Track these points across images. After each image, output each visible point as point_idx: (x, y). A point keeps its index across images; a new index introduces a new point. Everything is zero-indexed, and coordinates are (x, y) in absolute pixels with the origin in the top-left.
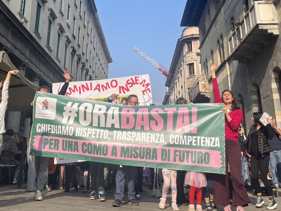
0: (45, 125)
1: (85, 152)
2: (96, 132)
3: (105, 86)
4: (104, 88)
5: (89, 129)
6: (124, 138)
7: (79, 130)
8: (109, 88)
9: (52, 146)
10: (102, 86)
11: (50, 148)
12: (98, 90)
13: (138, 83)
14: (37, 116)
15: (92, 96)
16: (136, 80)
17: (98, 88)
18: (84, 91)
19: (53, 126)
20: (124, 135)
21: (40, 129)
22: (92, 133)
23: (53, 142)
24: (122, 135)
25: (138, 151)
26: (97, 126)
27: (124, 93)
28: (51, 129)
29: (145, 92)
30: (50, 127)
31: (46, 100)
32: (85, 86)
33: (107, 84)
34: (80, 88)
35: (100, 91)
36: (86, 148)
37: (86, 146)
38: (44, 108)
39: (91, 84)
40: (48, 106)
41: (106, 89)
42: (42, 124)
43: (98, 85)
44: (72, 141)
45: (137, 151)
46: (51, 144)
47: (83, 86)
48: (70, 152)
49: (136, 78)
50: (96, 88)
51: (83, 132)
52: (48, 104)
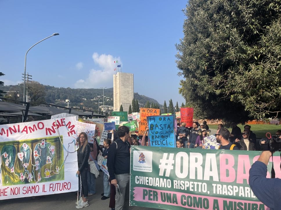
0: (142, 177)
1: (185, 205)
2: (193, 184)
3: (33, 128)
4: (31, 130)
5: (186, 182)
6: (225, 192)
7: (177, 183)
8: (36, 129)
9: (152, 197)
10: (30, 128)
11: (150, 199)
12: (26, 132)
13: (64, 125)
14: (135, 169)
15: (20, 138)
16: (62, 122)
17: (25, 129)
18: (11, 133)
19: (150, 178)
20: (225, 189)
21: (138, 181)
22: (189, 186)
23: (152, 193)
24: (222, 189)
25: (243, 207)
26: (194, 178)
27: (51, 134)
28: (149, 181)
29: (70, 134)
30: (148, 180)
31: (142, 153)
32: (13, 128)
33: (34, 126)
34: (7, 130)
35: (27, 133)
36: (186, 201)
37: (185, 199)
38: (141, 161)
39: (19, 126)
40: (144, 159)
41: (33, 130)
42: (140, 177)
43: (26, 127)
44: (171, 194)
45: (241, 206)
46: (150, 195)
47: (10, 128)
48: (169, 204)
49: (61, 120)
50: (24, 130)
51: (180, 185)
52: (144, 157)
